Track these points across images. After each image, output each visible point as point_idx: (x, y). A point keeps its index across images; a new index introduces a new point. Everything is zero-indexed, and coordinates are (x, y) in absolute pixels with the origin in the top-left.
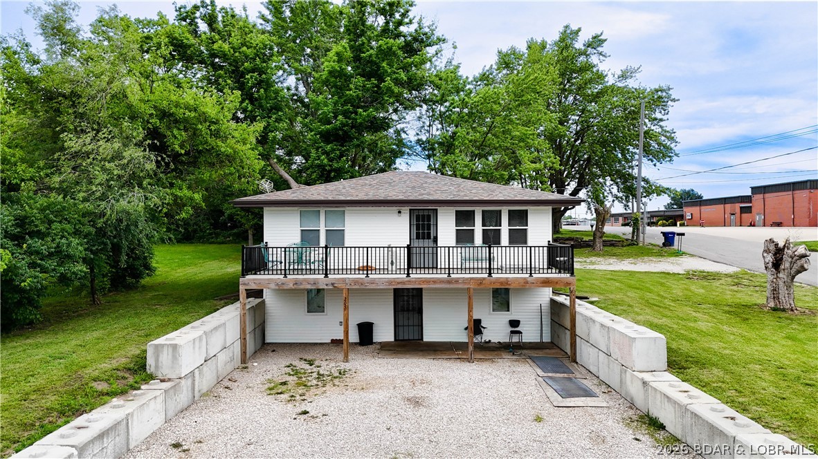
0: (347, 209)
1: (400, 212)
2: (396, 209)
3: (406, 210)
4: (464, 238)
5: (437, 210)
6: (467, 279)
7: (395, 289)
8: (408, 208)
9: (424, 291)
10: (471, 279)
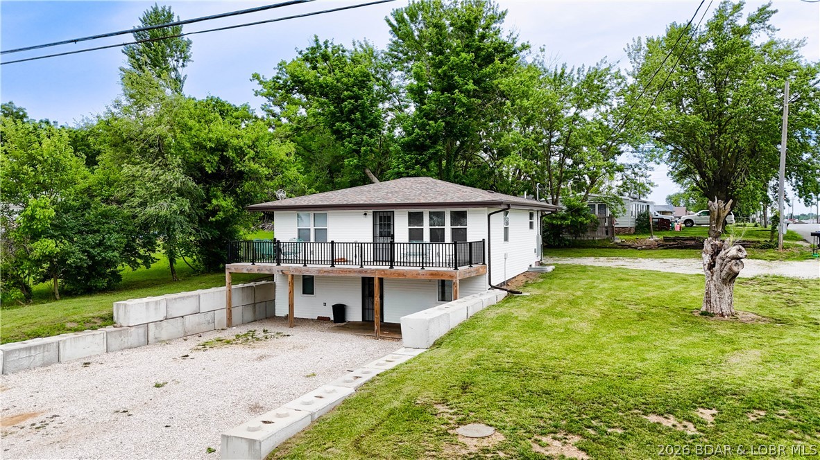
0: (329, 212)
1: (365, 214)
2: (363, 211)
3: (370, 212)
4: (415, 235)
5: (393, 212)
6: (373, 270)
7: (362, 278)
8: (372, 211)
9: (384, 281)
10: (377, 270)
